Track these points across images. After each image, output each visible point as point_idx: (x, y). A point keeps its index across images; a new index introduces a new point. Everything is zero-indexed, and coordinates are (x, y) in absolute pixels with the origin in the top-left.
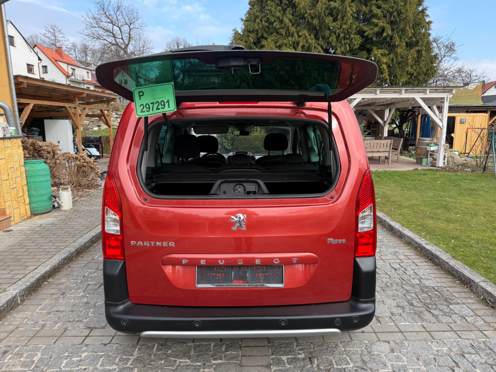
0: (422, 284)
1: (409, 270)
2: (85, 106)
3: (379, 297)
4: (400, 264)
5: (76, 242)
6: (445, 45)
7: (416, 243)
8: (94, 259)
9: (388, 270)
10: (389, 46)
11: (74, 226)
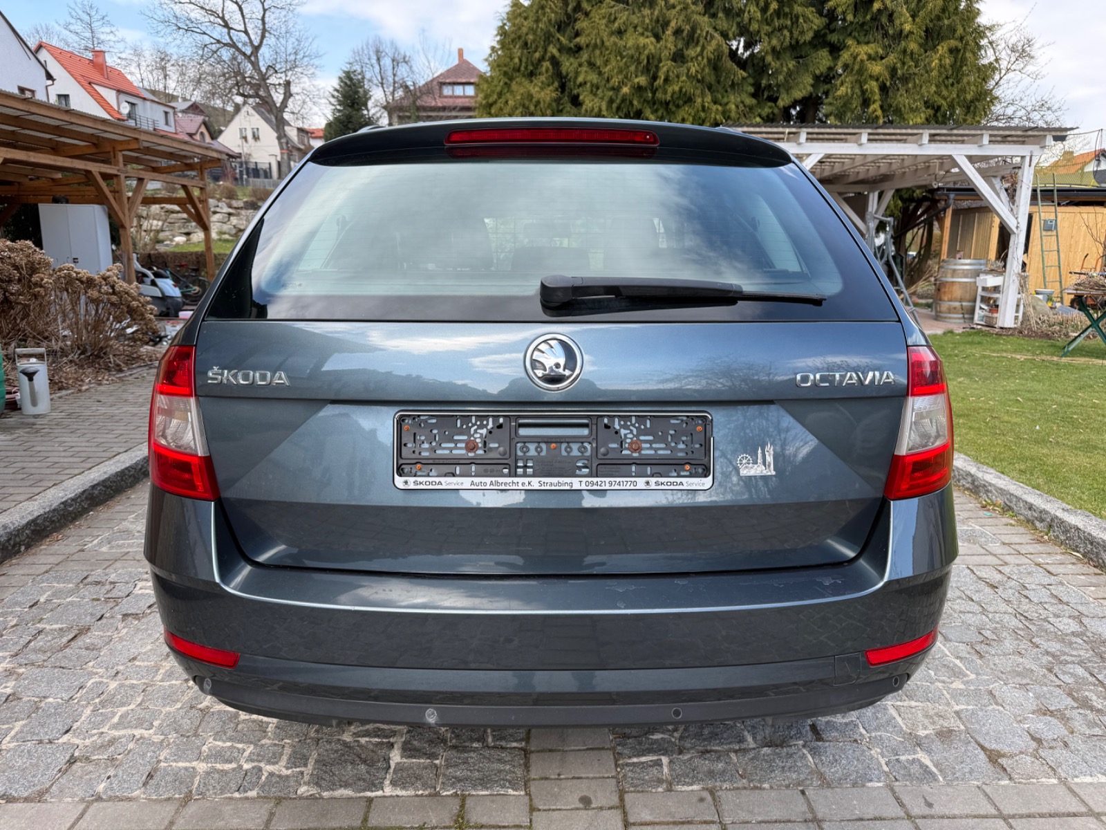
0: (1089, 634)
1: (1034, 587)
2: (143, 174)
3: (973, 676)
4: (1000, 568)
5: (36, 500)
6: (1010, 46)
7: (1031, 507)
8: (83, 551)
9: (972, 588)
10: (883, 38)
11: (50, 454)
